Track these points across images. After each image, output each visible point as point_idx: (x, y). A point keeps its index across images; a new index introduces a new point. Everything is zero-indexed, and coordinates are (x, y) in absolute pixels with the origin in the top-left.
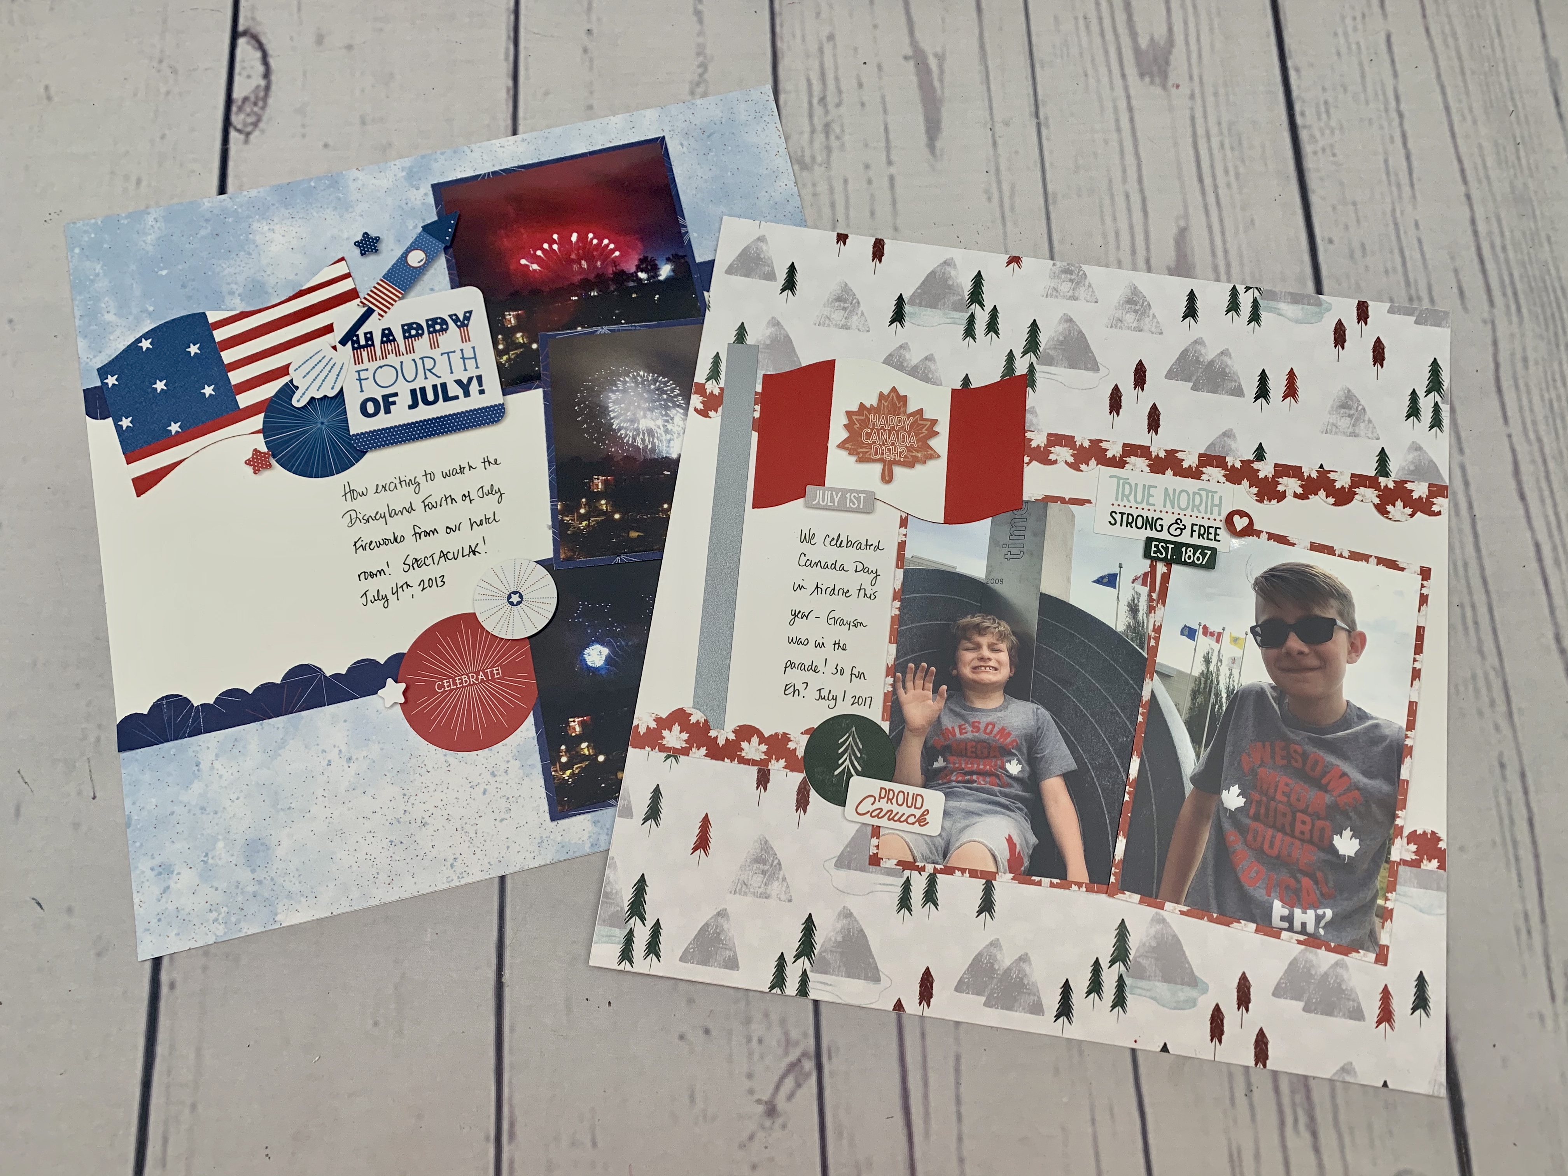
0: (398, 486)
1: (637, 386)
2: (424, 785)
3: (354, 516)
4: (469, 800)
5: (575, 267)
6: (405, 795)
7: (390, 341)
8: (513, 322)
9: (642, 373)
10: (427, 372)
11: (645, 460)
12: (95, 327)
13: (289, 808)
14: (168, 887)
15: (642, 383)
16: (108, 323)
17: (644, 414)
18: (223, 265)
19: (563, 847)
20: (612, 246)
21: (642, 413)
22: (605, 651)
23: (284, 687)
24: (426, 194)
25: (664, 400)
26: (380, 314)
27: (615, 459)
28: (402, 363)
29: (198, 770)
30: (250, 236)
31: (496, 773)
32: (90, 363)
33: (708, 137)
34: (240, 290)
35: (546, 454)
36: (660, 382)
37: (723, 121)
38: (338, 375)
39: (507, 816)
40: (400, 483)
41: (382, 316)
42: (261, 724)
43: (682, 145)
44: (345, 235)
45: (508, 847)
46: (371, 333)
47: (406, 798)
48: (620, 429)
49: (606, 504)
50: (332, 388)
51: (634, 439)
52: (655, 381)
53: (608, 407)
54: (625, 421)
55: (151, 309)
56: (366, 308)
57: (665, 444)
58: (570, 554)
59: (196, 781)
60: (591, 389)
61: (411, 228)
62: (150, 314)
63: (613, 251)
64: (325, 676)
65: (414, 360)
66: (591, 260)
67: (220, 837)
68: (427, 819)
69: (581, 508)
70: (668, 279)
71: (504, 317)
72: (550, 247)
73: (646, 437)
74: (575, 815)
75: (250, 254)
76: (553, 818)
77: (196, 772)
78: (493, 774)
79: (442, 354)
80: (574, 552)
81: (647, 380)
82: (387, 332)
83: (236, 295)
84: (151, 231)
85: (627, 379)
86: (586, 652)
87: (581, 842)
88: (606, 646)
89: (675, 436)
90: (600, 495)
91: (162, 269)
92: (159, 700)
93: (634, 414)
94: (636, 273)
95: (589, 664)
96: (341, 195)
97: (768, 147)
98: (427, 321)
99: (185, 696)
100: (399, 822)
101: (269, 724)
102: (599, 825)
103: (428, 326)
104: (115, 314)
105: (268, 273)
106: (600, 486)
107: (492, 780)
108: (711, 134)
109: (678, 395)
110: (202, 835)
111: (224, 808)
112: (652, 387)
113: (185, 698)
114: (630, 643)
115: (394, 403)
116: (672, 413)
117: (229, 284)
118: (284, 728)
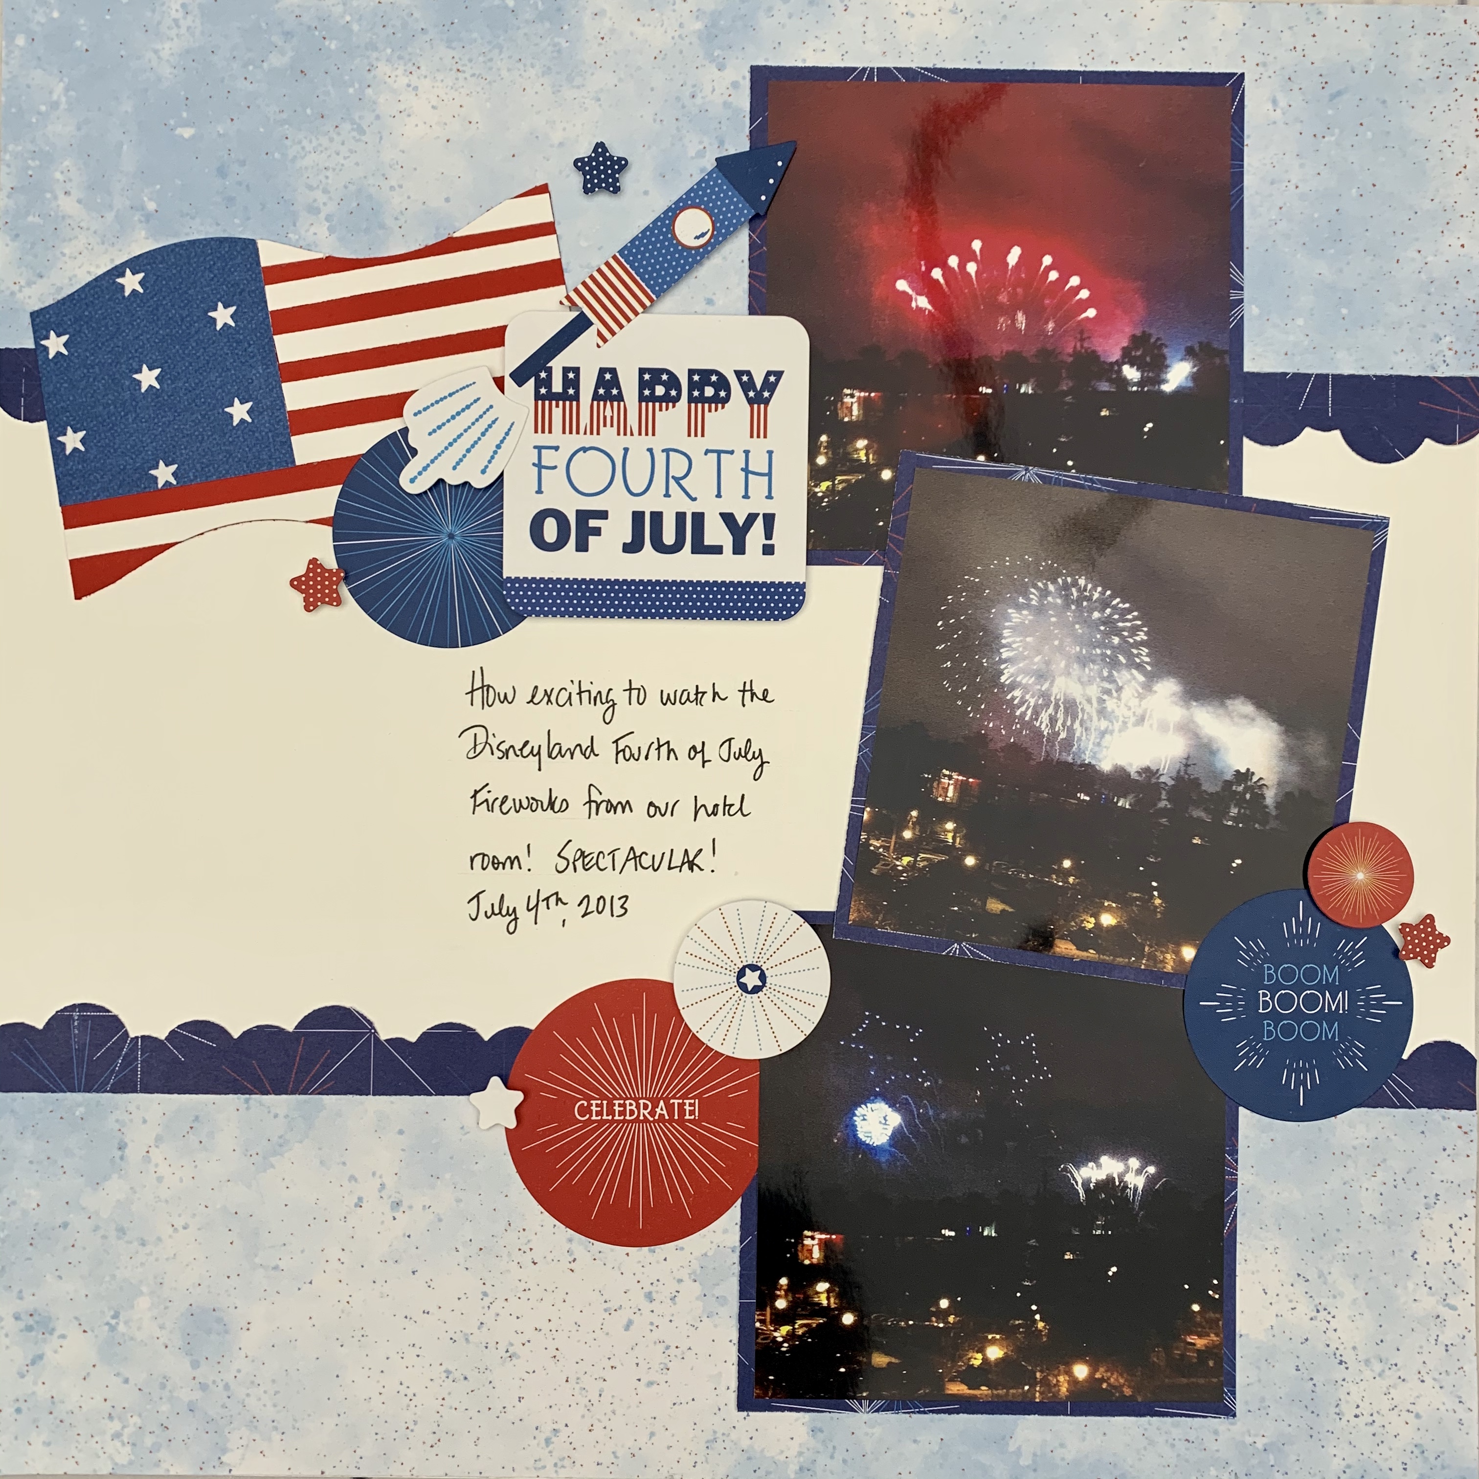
0: (575, 698)
1: (1067, 606)
2: (523, 1286)
3: (481, 739)
4: (598, 1331)
5: (1003, 322)
6: (485, 1294)
7: (613, 399)
8: (855, 412)
9: (1082, 582)
10: (672, 481)
11: (1048, 760)
12: (37, 220)
13: (276, 1268)
14: (41, 1357)
15: (1078, 602)
16: (63, 217)
17: (1067, 666)
18: (305, 143)
19: (749, 1458)
20: (1084, 294)
21: (1063, 664)
22: (895, 1119)
23: (298, 1040)
24: (735, 85)
25: (1113, 648)
26: (600, 334)
27: (991, 746)
28: (626, 450)
29: (122, 1158)
30: (369, 91)
31: (654, 1295)
32: (19, 296)
33: (1333, 97)
34: (331, 208)
35: (862, 704)
36: (1114, 608)
37: (1372, 67)
38: (498, 447)
39: (661, 1379)
40: (580, 693)
41: (605, 340)
42: (247, 1101)
43: (1275, 102)
44: (557, 137)
45: (652, 1434)
46: (576, 370)
47: (487, 1301)
48: (1013, 687)
49: (955, 831)
50: (483, 472)
51: (1036, 714)
52: (1105, 604)
53: (999, 637)
54: (1025, 672)
55: (151, 206)
56: (575, 314)
57: (1093, 737)
58: (868, 914)
59: (115, 1176)
60: (976, 590)
61: (692, 153)
62: (148, 218)
63: (1084, 305)
64: (377, 1039)
65: (650, 450)
66: (1036, 316)
67: (145, 1289)
68: (517, 1349)
69: (906, 827)
70: (1179, 393)
71: (840, 397)
72: (962, 265)
73: (1060, 716)
74: (783, 1409)
75: (362, 132)
76: (742, 1406)
77: (117, 1160)
78: (649, 1297)
79: (707, 452)
80: (876, 913)
81: (1089, 599)
82: (608, 376)
83: (322, 216)
84: (173, 33)
85: (1051, 588)
86: (859, 1111)
87: (782, 1458)
88: (898, 1110)
89: (1117, 726)
90: (946, 811)
91: (186, 124)
92: (66, 1009)
93: (1048, 663)
94: (1120, 364)
95: (861, 1136)
96: (562, 41)
97: (1447, 152)
98: (691, 372)
99: (115, 1012)
100: (467, 1340)
101: (261, 1104)
102: (820, 1436)
103: (692, 385)
104: (79, 201)
105: (394, 183)
106: (950, 793)
107: (646, 1306)
108: (1339, 93)
109: (1142, 643)
110: (113, 1277)
111: (159, 1239)
112: (1096, 615)
113: (116, 1018)
114: (943, 1116)
115: (597, 532)
116: (1123, 676)
117: (310, 188)
118: (286, 1116)
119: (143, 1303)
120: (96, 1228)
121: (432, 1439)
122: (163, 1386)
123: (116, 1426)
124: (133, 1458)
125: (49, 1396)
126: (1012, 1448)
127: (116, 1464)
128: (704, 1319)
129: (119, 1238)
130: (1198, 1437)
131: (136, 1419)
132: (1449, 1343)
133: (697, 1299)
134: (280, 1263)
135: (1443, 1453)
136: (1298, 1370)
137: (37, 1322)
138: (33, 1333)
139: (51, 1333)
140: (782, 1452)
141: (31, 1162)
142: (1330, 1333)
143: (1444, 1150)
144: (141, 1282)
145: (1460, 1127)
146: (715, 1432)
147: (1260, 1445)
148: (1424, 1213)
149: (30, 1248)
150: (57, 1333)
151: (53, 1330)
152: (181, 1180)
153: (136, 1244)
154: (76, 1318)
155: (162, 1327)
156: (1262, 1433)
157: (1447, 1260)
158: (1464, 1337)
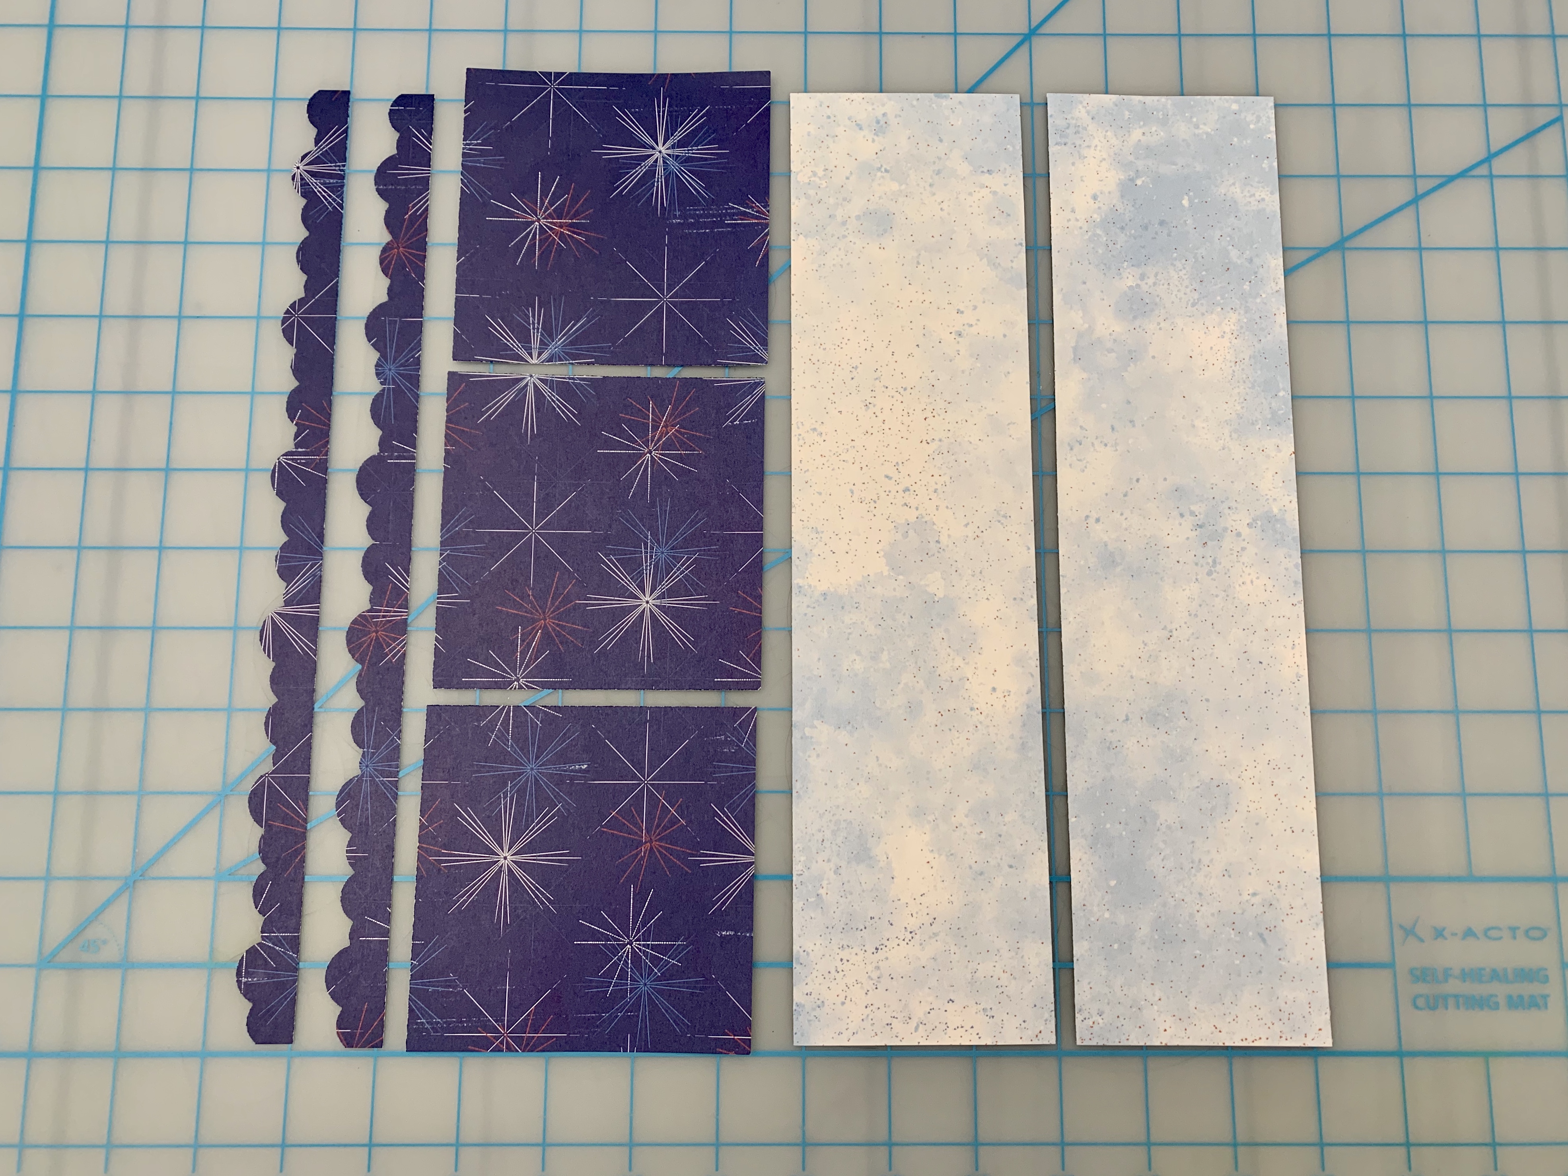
13: (918, 263)
14: (861, 129)
19: (806, 554)
29: (983, 172)
31: (907, 493)
39: (855, 498)
45: (820, 494)
47: (901, 391)
59: (971, 168)
67: (903, 187)
68: (872, 409)
78: (907, 490)
87: (807, 575)
100: (876, 379)
110: (910, 169)
118: (1012, 267)
119: (895, 186)
120: (940, 158)
121: (814, 360)
122: (844, 199)
123: (821, 173)
124: (802, 183)
125: (837, 134)
126: (816, 722)
127: (797, 174)
128: (894, 524)
129: (934, 171)
130: (825, 848)
131: (825, 184)
132: (892, 1026)
133: (906, 520)
134: (922, 265)
135: (819, 1021)
136: (871, 918)
137: (882, 126)
138: (875, 124)
139: (875, 134)
140: (811, 575)
141: (978, 121)
142: (897, 941)
143: (1024, 1021)
144: (907, 184)
145: (1040, 1032)
146: (823, 532)
147: (822, 892)
148: (980, 1007)
149: (926, 121)
150: (875, 138)
151: (877, 136)
152: (971, 206)
153: (931, 181)
154: (884, 149)
155: (880, 198)
156: (829, 893)
157: (948, 1025)
158: (897, 1037)
